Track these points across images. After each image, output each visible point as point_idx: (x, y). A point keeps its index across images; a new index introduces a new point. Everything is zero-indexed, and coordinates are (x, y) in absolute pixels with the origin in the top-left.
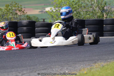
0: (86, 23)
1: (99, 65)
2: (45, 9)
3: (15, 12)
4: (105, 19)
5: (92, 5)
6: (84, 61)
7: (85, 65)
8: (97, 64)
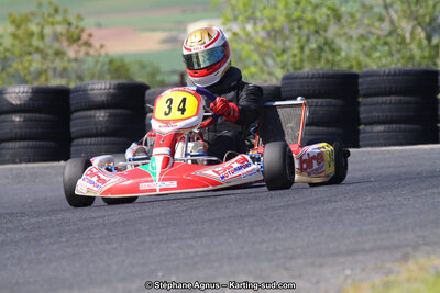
0: (363, 84)
1: (422, 268)
2: (185, 30)
3: (56, 45)
5: (386, 7)
7: (363, 270)
8: (412, 265)
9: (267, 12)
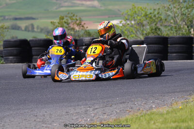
0: (169, 41)
3: (72, 26)
4: (192, 36)
5: (175, 17)
6: (174, 92)
7: (178, 98)
9: (139, 18)
